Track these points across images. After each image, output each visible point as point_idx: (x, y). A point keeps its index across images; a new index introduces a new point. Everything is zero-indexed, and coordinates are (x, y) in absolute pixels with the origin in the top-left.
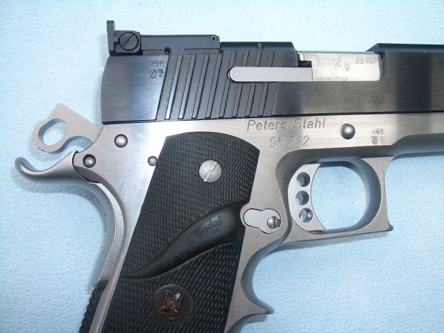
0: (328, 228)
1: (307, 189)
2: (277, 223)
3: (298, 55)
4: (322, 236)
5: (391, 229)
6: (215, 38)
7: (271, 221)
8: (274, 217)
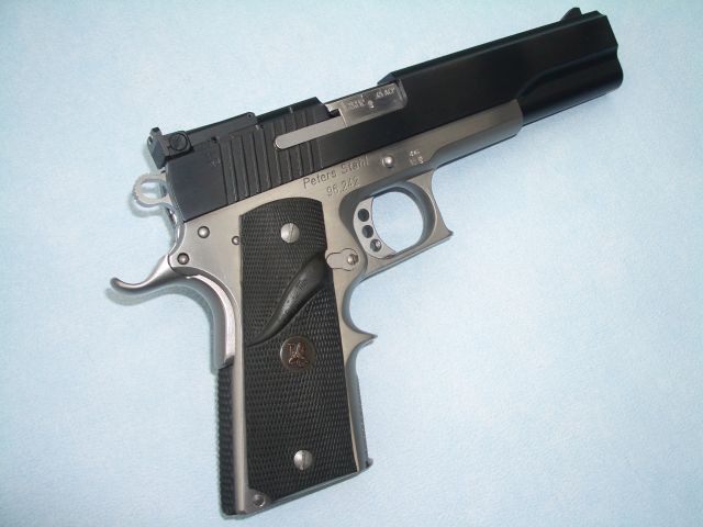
0: (398, 250)
1: (368, 223)
2: (355, 259)
3: (326, 108)
4: (394, 259)
5: (451, 233)
6: (249, 115)
7: (350, 260)
8: (351, 255)
